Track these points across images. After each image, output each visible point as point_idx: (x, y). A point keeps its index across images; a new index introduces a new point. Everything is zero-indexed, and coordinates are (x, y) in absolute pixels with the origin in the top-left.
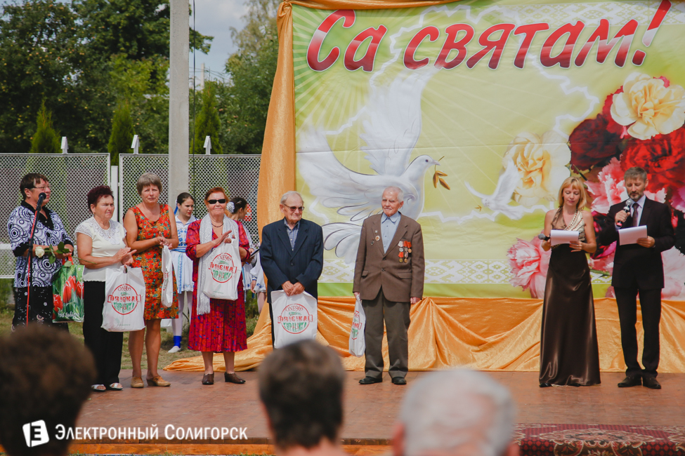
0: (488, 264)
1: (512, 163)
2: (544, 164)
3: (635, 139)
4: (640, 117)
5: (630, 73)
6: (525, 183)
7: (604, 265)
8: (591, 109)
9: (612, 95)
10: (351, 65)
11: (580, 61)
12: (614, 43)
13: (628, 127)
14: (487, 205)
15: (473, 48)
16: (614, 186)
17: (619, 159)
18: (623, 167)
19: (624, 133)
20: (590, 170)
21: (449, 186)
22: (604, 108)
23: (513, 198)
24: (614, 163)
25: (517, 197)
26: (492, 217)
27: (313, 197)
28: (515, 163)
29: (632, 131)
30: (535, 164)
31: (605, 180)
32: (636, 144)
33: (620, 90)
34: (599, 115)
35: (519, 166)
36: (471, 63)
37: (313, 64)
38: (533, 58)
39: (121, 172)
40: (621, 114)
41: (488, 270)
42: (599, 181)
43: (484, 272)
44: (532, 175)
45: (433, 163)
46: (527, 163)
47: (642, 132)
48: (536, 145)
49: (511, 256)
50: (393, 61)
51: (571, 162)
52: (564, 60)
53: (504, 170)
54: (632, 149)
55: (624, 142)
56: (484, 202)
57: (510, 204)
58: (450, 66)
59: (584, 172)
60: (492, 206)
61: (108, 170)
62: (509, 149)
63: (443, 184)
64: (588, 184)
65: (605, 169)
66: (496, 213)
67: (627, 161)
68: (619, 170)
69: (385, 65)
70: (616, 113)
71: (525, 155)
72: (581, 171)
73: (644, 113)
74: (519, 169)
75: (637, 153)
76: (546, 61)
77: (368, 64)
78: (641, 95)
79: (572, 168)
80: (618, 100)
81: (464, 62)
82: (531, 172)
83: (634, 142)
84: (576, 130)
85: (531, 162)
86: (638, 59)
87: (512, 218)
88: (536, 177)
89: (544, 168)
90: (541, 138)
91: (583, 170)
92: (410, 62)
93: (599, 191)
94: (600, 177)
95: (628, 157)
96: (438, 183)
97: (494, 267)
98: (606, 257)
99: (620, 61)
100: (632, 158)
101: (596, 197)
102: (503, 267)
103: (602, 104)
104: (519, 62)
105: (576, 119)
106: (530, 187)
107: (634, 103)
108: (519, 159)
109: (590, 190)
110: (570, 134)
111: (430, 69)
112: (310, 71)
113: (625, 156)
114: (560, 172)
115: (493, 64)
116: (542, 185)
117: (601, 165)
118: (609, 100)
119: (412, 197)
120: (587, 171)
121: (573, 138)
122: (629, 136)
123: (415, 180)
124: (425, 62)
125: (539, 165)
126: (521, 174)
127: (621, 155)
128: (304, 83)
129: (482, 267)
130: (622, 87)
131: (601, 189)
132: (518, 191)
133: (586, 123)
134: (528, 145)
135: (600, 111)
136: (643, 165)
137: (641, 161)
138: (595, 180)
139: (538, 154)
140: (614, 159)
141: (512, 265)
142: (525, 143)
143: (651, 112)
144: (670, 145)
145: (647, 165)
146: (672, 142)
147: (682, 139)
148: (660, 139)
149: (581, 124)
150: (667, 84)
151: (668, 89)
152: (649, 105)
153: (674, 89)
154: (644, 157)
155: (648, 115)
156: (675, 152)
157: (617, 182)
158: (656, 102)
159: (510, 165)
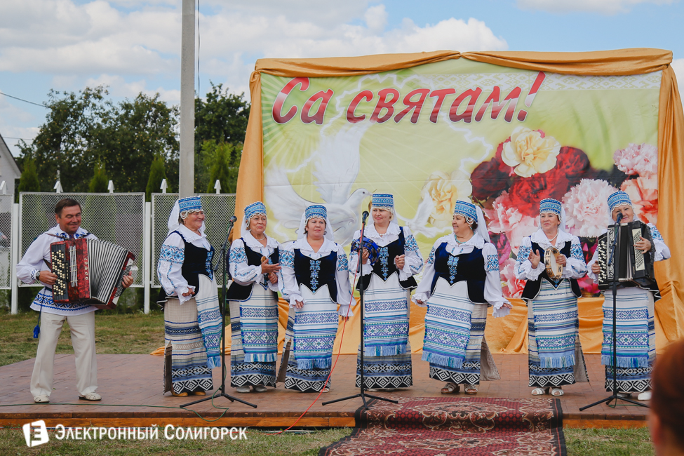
1: (429, 194)
2: (452, 196)
3: (520, 177)
4: (524, 160)
5: (516, 127)
6: (438, 210)
8: (487, 154)
9: (502, 143)
10: (306, 119)
11: (478, 118)
12: (504, 105)
13: (514, 168)
14: (409, 226)
15: (399, 107)
16: (504, 213)
17: (507, 192)
18: (511, 198)
19: (512, 173)
20: (486, 200)
22: (496, 153)
23: (429, 221)
24: (504, 195)
25: (432, 221)
27: (276, 220)
28: (431, 195)
29: (518, 170)
30: (446, 195)
31: (498, 208)
32: (521, 181)
33: (509, 140)
34: (493, 158)
35: (433, 197)
36: (398, 119)
37: (277, 118)
38: (444, 115)
39: (153, 207)
40: (509, 158)
42: (493, 208)
44: (443, 204)
45: (369, 194)
46: (440, 195)
47: (525, 172)
48: (446, 181)
50: (338, 116)
51: (472, 194)
52: (467, 117)
53: (422, 200)
54: (518, 184)
55: (511, 179)
56: (407, 224)
57: (426, 226)
58: (381, 121)
59: (482, 202)
60: (414, 227)
61: (143, 205)
62: (425, 184)
65: (498, 199)
66: (417, 232)
67: (514, 194)
68: (508, 200)
69: (332, 120)
70: (506, 157)
71: (438, 189)
72: (480, 201)
73: (526, 157)
74: (434, 199)
75: (521, 187)
76: (454, 117)
77: (319, 118)
78: (524, 143)
79: (473, 199)
80: (507, 147)
81: (392, 118)
82: (442, 201)
83: (519, 179)
84: (476, 170)
85: (442, 194)
86: (522, 117)
87: (428, 236)
88: (446, 205)
89: (452, 199)
90: (449, 175)
91: (481, 200)
92: (351, 118)
93: (493, 217)
94: (494, 206)
95: (514, 190)
99: (508, 118)
100: (517, 191)
101: (491, 220)
103: (496, 150)
104: (434, 118)
105: (476, 162)
106: (442, 213)
107: (519, 149)
108: (433, 192)
110: (471, 172)
111: (367, 123)
112: (274, 124)
113: (512, 189)
115: (414, 120)
117: (495, 196)
118: (500, 147)
119: (352, 221)
120: (484, 201)
121: (473, 175)
122: (515, 175)
123: (355, 207)
124: (362, 118)
125: (449, 196)
126: (435, 203)
127: (509, 189)
128: (270, 133)
130: (510, 137)
131: (495, 215)
132: (433, 216)
133: (484, 163)
134: (440, 181)
135: (493, 155)
136: (526, 197)
137: (525, 193)
138: (490, 208)
139: (448, 188)
142: (439, 180)
143: (531, 157)
144: (545, 180)
145: (529, 197)
146: (547, 179)
147: (554, 177)
148: (538, 177)
149: (480, 165)
150: (543, 136)
151: (544, 139)
152: (530, 151)
153: (548, 140)
154: (526, 190)
155: (529, 159)
156: (549, 187)
157: (507, 209)
158: (535, 149)
159: (427, 196)
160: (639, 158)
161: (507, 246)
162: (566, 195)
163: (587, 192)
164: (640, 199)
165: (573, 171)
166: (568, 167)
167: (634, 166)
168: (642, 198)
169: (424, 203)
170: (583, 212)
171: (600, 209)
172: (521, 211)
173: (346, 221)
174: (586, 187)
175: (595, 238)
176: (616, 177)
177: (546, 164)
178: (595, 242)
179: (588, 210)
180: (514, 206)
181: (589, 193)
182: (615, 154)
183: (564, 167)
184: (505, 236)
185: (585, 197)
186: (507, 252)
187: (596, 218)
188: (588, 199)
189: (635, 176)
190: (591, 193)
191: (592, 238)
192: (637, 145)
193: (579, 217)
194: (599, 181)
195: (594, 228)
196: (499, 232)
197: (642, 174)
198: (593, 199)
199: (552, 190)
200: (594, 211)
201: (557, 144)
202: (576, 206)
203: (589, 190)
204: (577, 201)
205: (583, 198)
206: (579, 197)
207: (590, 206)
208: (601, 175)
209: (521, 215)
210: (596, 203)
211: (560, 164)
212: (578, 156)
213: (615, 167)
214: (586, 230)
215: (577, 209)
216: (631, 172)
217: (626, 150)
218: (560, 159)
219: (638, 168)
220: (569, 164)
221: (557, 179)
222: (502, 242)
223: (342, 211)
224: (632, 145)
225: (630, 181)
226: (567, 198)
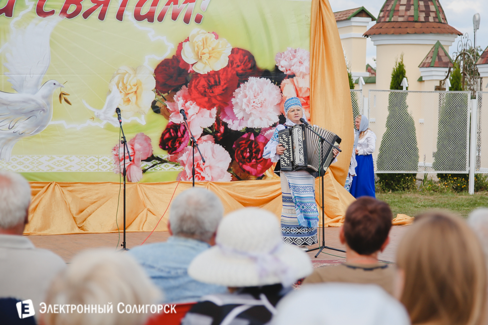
0: (98, 158)
1: (116, 87)
2: (137, 89)
3: (197, 74)
4: (200, 59)
5: (194, 29)
6: (125, 102)
7: (177, 158)
8: (169, 53)
9: (182, 43)
11: (160, 19)
12: (183, 8)
13: (193, 65)
14: (98, 116)
15: (87, 4)
16: (184, 105)
17: (187, 87)
18: (190, 92)
19: (190, 69)
20: (168, 93)
21: (71, 102)
22: (177, 52)
24: (184, 89)
26: (102, 125)
28: (118, 87)
29: (195, 68)
30: (132, 88)
31: (178, 101)
32: (198, 77)
33: (187, 40)
34: (174, 56)
35: (120, 89)
36: (86, 15)
38: (129, 14)
40: (188, 57)
41: (98, 162)
42: (174, 101)
43: (95, 163)
44: (129, 96)
45: (59, 85)
46: (126, 88)
47: (202, 69)
48: (132, 76)
49: (115, 153)
50: (28, 10)
51: (156, 88)
52: (150, 17)
53: (110, 92)
54: (196, 80)
55: (190, 75)
56: (96, 114)
58: (71, 16)
59: (164, 95)
60: (102, 117)
62: (113, 77)
63: (66, 101)
64: (167, 103)
65: (178, 93)
66: (105, 122)
67: (192, 88)
68: (187, 94)
70: (185, 55)
71: (125, 82)
72: (162, 94)
73: (203, 56)
74: (121, 92)
75: (198, 83)
76: (138, 17)
77: (9, 11)
78: (201, 44)
79: (157, 92)
80: (186, 46)
81: (81, 15)
82: (129, 94)
83: (196, 75)
84: (159, 66)
85: (129, 87)
86: (198, 20)
88: (132, 97)
89: (138, 92)
90: (135, 70)
91: (164, 93)
92: (40, 12)
93: (174, 108)
94: (175, 99)
95: (193, 85)
96: (63, 100)
97: (103, 160)
98: (178, 153)
99: (187, 20)
100: (195, 87)
101: (172, 112)
102: (109, 160)
103: (176, 49)
104: (120, 16)
105: (159, 59)
106: (128, 104)
107: (196, 49)
108: (120, 85)
109: (168, 107)
110: (155, 68)
113: (191, 84)
114: (149, 95)
115: (101, 17)
116: (136, 103)
117: (176, 90)
118: (180, 47)
119: (43, 110)
120: (166, 94)
121: (156, 71)
122: (194, 71)
123: (45, 97)
124: (52, 13)
125: (134, 89)
126: (122, 95)
127: (188, 84)
129: (94, 160)
130: (188, 38)
131: (176, 107)
132: (121, 107)
133: (166, 61)
134: (127, 75)
135: (174, 53)
136: (203, 91)
137: (201, 88)
138: (171, 99)
139: (134, 82)
140: (184, 87)
141: (115, 159)
142: (125, 74)
143: (207, 56)
144: (219, 78)
145: (205, 91)
146: (221, 76)
147: (227, 74)
148: (213, 74)
149: (163, 62)
150: (217, 37)
151: (218, 41)
152: (206, 51)
153: (221, 41)
154: (203, 86)
155: (205, 57)
156: (222, 83)
157: (186, 102)
158: (210, 49)
159: (114, 89)
160: (295, 60)
161: (186, 135)
162: (237, 91)
163: (253, 88)
164: (296, 96)
165: (242, 70)
166: (238, 66)
167: (291, 66)
168: (298, 96)
169: (111, 95)
170: (250, 106)
171: (264, 104)
172: (199, 104)
173: (38, 110)
174: (253, 84)
175: (260, 129)
176: (276, 76)
177: (220, 63)
178: (260, 132)
179: (255, 104)
180: (194, 100)
181: (255, 90)
182: (277, 56)
183: (235, 66)
184: (184, 125)
185: (252, 93)
186: (186, 141)
187: (261, 112)
188: (254, 94)
189: (292, 76)
190: (257, 90)
191: (258, 129)
192: (294, 49)
193: (247, 110)
194: (263, 79)
195: (259, 120)
196: (179, 123)
197: (297, 74)
198: (258, 94)
199: (225, 86)
200: (259, 105)
201: (229, 45)
202: (245, 100)
203: (255, 86)
204: (246, 96)
205: (250, 94)
206: (247, 93)
207: (256, 100)
208: (265, 74)
209: (198, 108)
210: (261, 98)
211: (231, 62)
212: (246, 57)
213: (276, 67)
214: (253, 122)
215: (245, 104)
216: (288, 73)
217: (285, 53)
218: (231, 59)
219: (295, 69)
220: (239, 64)
221: (229, 76)
222: (182, 131)
223: (33, 100)
224: (290, 49)
225: (288, 80)
226: (238, 93)
